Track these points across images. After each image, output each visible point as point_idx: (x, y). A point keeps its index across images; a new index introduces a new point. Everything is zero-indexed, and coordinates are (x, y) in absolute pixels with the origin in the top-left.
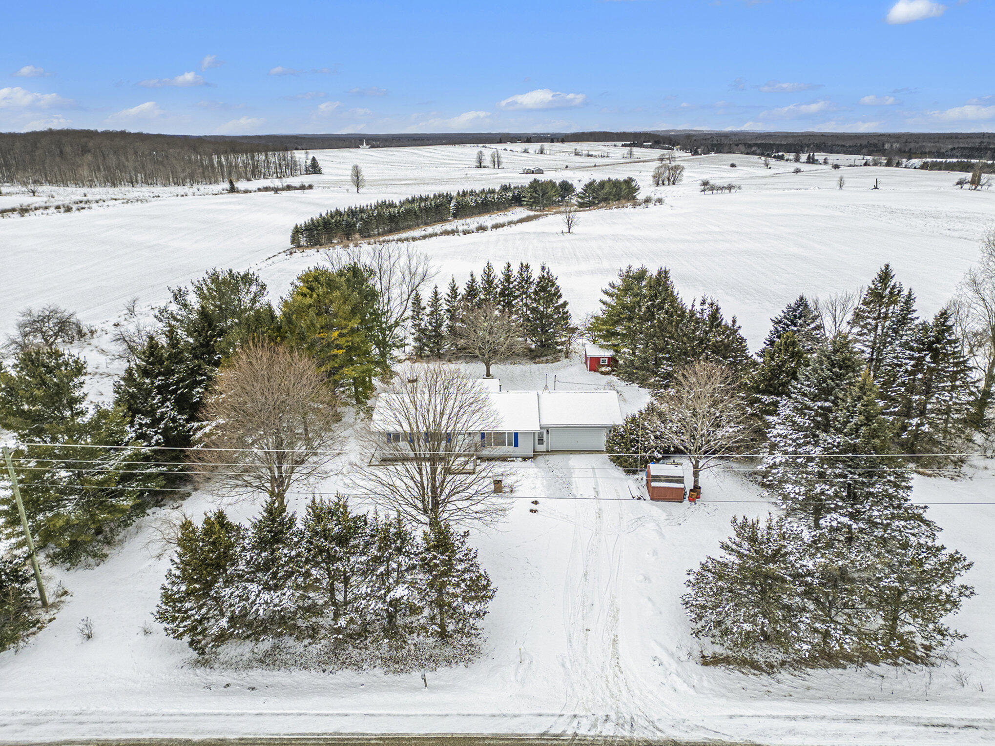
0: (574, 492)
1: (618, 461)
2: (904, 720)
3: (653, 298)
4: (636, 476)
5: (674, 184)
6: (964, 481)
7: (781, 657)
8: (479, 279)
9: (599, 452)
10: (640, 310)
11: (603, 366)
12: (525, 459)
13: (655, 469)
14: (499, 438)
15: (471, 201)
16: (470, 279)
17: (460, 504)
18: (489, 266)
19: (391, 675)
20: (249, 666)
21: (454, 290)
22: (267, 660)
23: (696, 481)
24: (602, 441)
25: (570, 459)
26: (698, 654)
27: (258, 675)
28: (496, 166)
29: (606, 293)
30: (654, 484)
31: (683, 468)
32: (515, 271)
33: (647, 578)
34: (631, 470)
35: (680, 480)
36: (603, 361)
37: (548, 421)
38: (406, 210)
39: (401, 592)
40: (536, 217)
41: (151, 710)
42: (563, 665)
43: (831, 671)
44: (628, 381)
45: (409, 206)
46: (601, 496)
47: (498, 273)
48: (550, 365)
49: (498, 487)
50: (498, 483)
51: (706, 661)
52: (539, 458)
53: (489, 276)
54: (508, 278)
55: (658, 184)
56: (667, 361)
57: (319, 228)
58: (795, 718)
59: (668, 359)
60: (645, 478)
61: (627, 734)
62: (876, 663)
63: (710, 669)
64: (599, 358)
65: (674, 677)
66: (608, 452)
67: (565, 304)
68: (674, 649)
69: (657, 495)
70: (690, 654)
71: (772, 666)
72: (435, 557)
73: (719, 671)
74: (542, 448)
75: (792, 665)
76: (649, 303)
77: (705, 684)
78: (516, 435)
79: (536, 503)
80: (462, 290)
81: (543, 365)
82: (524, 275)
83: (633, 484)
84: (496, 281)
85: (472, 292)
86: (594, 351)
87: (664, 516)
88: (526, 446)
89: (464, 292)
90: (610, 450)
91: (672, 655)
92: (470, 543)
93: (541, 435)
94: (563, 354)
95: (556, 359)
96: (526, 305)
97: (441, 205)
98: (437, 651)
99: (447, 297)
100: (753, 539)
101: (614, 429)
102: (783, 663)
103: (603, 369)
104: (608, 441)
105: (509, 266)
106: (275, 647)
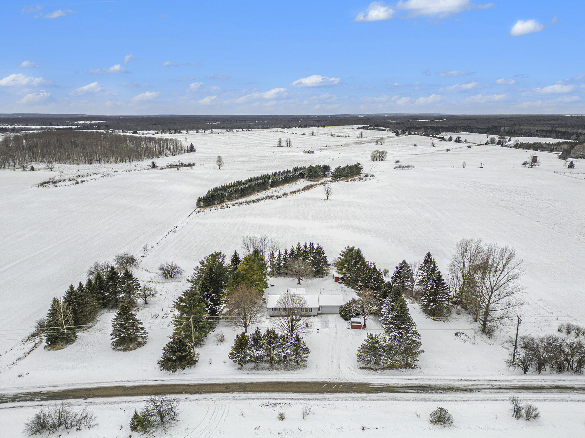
0: (329, 326)
1: (342, 316)
2: (402, 379)
3: (356, 258)
4: (348, 321)
5: (382, 160)
6: (447, 322)
7: (379, 367)
8: (295, 248)
9: (337, 313)
10: (352, 262)
11: (340, 280)
12: (314, 316)
13: (353, 320)
14: (307, 310)
15: (279, 178)
16: (292, 248)
17: (299, 330)
18: (299, 244)
19: (286, 371)
20: (251, 369)
21: (286, 252)
22: (255, 368)
23: (365, 323)
24: (338, 310)
25: (328, 316)
26: (359, 367)
27: (254, 371)
28: (289, 146)
29: (340, 255)
30: (352, 324)
31: (360, 319)
32: (308, 245)
33: (348, 350)
34: (346, 320)
35: (360, 323)
36: (340, 278)
37: (321, 304)
38: (248, 186)
39: (288, 351)
40: (311, 187)
41: (234, 378)
42: (327, 369)
43: (390, 370)
44: (348, 286)
45: (250, 184)
46: (337, 328)
47: (302, 247)
48: (321, 279)
49: (307, 325)
50: (307, 324)
51: (361, 368)
52: (319, 316)
53: (299, 247)
54: (305, 247)
55: (374, 160)
56: (361, 281)
57: (210, 198)
58: (378, 379)
59: (361, 280)
60: (350, 322)
61: (341, 381)
62: (401, 368)
63: (362, 370)
64: (338, 278)
65: (353, 371)
66: (340, 314)
67: (326, 256)
68: (353, 365)
69: (353, 327)
70: (357, 367)
71: (376, 369)
72: (296, 343)
73: (364, 370)
74: (319, 312)
75: (381, 369)
76: (355, 260)
77: (360, 373)
78: (312, 308)
79: (318, 330)
80: (289, 252)
81: (318, 279)
82: (312, 247)
83: (347, 324)
84: (301, 249)
85: (292, 251)
86: (337, 275)
87: (355, 333)
88: (314, 312)
89: (290, 252)
90: (340, 313)
91: (353, 367)
92: (303, 340)
93: (319, 308)
94: (325, 274)
95: (323, 277)
96: (312, 256)
97: (265, 182)
98: (296, 366)
99: (284, 254)
100: (372, 338)
101: (341, 307)
102: (379, 369)
103: (340, 281)
104: (340, 311)
105: (306, 243)
106: (257, 366)
